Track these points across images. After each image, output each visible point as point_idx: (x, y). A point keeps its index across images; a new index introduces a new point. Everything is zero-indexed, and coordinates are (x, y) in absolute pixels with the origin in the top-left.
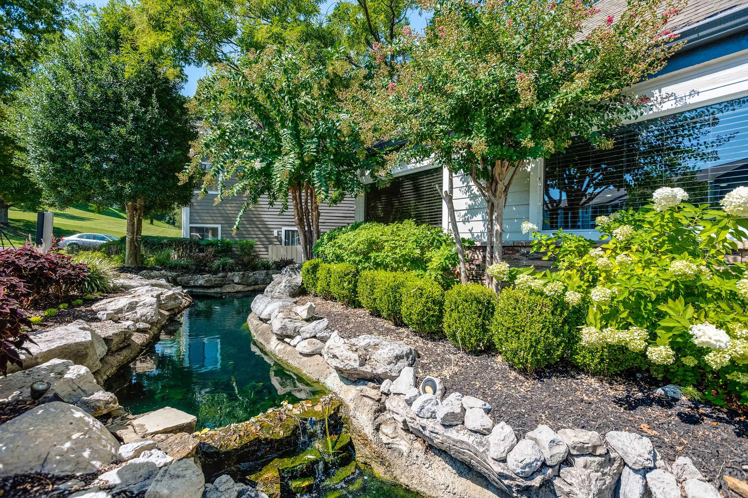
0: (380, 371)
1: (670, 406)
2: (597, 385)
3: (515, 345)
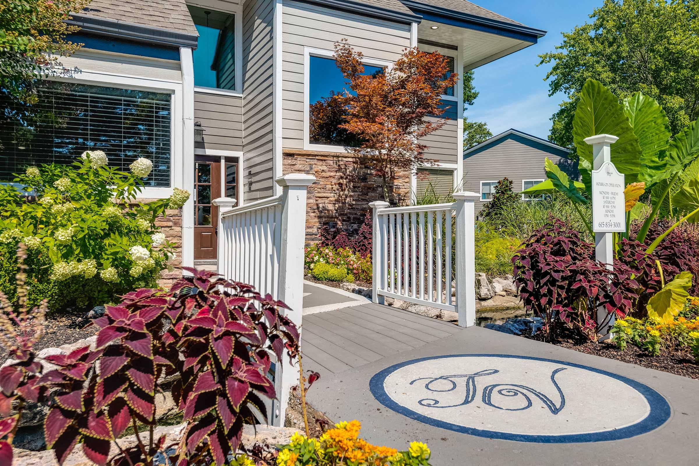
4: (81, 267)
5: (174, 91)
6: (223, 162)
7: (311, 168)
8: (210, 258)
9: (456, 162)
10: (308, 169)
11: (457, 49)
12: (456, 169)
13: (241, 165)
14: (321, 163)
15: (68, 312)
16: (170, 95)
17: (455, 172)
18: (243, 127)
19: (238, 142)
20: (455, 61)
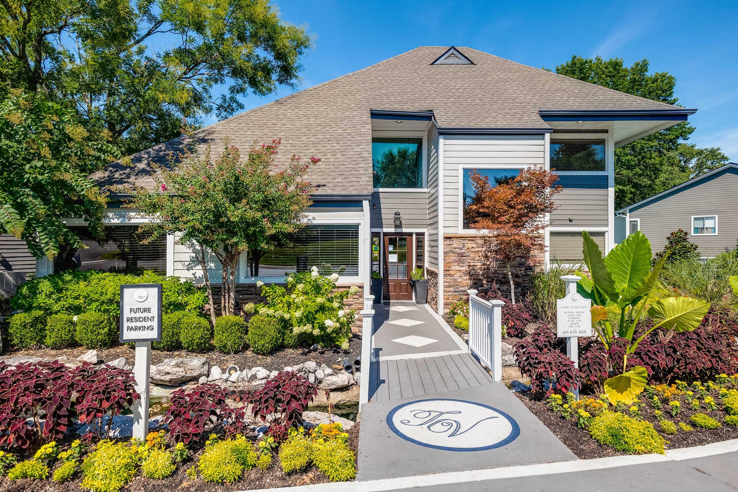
0: (195, 374)
1: (316, 351)
2: (293, 351)
3: (263, 342)
4: (305, 328)
5: (360, 224)
6: (414, 236)
7: (464, 246)
8: (406, 300)
9: (607, 225)
10: (462, 247)
11: (607, 132)
12: (607, 231)
13: (427, 238)
14: (471, 242)
15: (303, 346)
16: (358, 226)
17: (606, 234)
18: (428, 212)
19: (424, 222)
20: (606, 142)
